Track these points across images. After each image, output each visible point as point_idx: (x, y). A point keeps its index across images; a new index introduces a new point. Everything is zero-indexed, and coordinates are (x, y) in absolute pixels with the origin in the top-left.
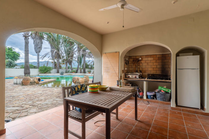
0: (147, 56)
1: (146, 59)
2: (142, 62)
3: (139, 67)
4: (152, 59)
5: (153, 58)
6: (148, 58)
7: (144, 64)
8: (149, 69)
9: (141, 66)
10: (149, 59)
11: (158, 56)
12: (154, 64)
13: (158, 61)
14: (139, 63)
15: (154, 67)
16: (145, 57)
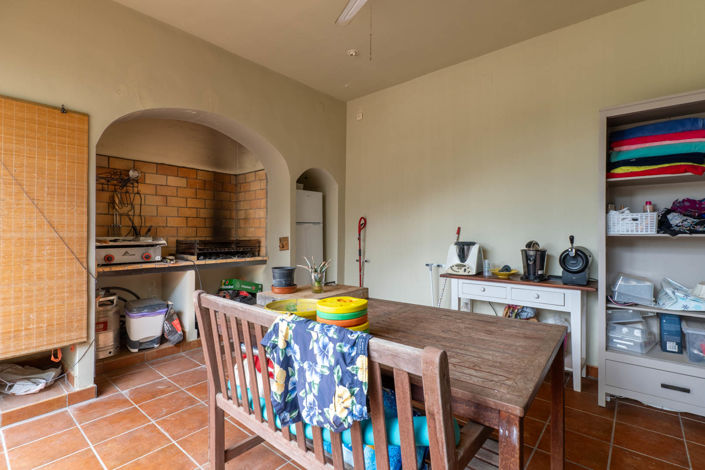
0: (163, 168)
1: (160, 179)
2: (142, 188)
3: (125, 210)
4: (182, 182)
5: (184, 180)
6: (167, 175)
7: (152, 200)
8: (172, 222)
9: (137, 208)
10: (173, 181)
11: (201, 176)
12: (191, 203)
13: (201, 194)
14: (127, 192)
15: (188, 213)
16: (153, 169)
